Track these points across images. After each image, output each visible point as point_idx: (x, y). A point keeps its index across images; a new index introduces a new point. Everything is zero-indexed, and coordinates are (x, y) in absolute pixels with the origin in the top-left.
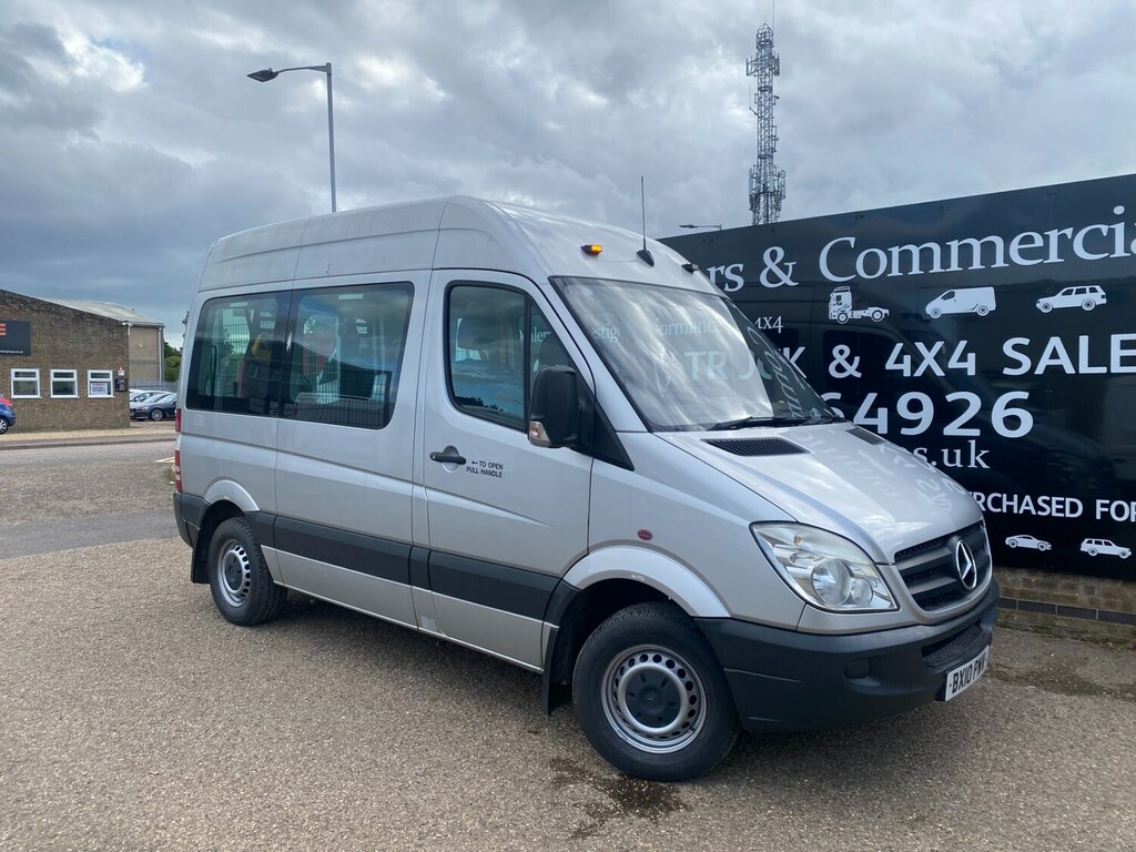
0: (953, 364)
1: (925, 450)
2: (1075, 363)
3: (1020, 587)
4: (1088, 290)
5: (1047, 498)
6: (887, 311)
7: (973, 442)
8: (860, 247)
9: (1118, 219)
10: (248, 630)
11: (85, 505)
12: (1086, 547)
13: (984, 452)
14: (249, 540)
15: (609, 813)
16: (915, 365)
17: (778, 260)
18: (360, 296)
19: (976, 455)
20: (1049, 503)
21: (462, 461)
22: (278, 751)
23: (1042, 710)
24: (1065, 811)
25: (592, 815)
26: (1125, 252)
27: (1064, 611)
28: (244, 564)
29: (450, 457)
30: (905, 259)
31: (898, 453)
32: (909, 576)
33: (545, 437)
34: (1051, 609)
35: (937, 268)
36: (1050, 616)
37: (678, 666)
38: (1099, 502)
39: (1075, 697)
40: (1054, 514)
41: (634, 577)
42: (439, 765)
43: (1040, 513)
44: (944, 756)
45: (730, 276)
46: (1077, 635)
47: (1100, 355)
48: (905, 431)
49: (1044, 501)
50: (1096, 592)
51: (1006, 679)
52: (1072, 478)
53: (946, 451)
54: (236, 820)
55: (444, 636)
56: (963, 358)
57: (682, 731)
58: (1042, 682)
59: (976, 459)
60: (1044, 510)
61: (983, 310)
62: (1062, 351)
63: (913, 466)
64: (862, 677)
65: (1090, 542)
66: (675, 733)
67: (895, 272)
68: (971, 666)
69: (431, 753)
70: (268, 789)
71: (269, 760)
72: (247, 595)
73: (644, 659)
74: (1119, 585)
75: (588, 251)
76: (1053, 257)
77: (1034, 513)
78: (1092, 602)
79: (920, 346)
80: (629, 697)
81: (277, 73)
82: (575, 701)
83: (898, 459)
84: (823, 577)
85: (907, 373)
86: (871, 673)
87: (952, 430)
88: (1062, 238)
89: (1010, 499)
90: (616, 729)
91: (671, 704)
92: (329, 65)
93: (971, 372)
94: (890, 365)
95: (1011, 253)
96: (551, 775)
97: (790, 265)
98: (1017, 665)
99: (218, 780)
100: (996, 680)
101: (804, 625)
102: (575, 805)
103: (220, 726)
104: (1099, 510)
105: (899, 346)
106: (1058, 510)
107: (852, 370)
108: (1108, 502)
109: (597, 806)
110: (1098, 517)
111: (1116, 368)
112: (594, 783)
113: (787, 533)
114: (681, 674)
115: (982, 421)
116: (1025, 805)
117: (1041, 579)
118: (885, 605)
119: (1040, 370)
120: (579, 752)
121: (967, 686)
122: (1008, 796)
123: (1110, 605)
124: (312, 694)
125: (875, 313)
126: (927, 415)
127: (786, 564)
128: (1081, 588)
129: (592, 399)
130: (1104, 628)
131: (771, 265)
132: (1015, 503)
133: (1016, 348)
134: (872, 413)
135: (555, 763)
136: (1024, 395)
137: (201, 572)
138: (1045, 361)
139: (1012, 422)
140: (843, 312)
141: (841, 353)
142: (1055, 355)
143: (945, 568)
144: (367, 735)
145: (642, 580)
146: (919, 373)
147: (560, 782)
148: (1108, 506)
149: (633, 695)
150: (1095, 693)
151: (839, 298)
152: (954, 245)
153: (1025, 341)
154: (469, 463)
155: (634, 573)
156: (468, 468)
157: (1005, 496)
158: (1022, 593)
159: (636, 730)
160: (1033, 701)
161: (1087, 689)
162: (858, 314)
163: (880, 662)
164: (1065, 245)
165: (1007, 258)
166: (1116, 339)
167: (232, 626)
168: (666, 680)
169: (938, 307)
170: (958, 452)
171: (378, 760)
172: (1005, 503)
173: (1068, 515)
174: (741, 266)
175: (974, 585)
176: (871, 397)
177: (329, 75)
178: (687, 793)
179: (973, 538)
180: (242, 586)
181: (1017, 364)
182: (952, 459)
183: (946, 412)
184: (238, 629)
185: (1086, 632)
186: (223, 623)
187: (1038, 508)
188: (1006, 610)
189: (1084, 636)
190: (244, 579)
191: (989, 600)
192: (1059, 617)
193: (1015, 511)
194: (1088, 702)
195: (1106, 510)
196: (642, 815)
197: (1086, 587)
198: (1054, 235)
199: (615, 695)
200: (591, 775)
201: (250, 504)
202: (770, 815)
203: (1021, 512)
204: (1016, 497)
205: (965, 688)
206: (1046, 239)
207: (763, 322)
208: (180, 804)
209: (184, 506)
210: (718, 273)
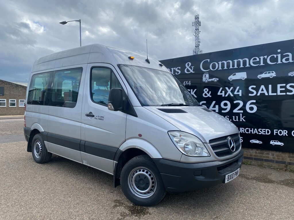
0: (236, 93)
1: (228, 116)
2: (268, 92)
3: (254, 154)
4: (271, 73)
5: (261, 129)
6: (218, 79)
7: (241, 114)
8: (211, 62)
9: (279, 53)
10: (41, 165)
11: (9, 133)
12: (271, 143)
13: (244, 117)
14: (41, 139)
15: (127, 215)
16: (225, 94)
17: (189, 66)
18: (70, 72)
19: (242, 118)
20: (261, 131)
21: (93, 116)
22: (37, 197)
23: (257, 187)
24: (259, 215)
25: (122, 216)
26: (281, 62)
27: (266, 160)
28: (40, 146)
29: (90, 115)
30: (223, 65)
31: (221, 117)
32: (214, 147)
33: (113, 108)
34: (262, 160)
35: (231, 67)
36: (262, 162)
37: (149, 173)
38: (275, 130)
39: (267, 184)
40: (263, 134)
41: (137, 147)
42: (82, 201)
43: (259, 133)
44: (227, 199)
45: (177, 70)
46: (270, 167)
47: (274, 90)
48: (223, 111)
49: (260, 130)
50: (275, 155)
51: (248, 179)
52: (270, 125)
53: (234, 117)
54: (18, 217)
55: (89, 165)
56: (238, 91)
57: (150, 192)
58: (258, 180)
59: (242, 119)
60: (260, 133)
61: (243, 78)
62: (264, 89)
63: (224, 120)
64: (199, 176)
65: (273, 141)
66: (148, 192)
67: (220, 68)
68: (233, 174)
69: (81, 198)
70: (30, 208)
71: (34, 200)
72: (41, 155)
73: (140, 171)
74: (281, 153)
75: (130, 58)
76: (262, 64)
77: (257, 133)
78: (274, 158)
79: (227, 88)
80: (135, 182)
81: (67, 22)
82: (121, 183)
83: (220, 118)
84: (188, 147)
85: (223, 96)
86: (202, 175)
87: (235, 111)
88: (264, 59)
89: (251, 130)
90: (132, 191)
91: (147, 184)
92: (80, 20)
93: (240, 95)
94: (219, 94)
95: (251, 62)
96: (113, 204)
97: (193, 67)
98: (252, 175)
99: (17, 205)
100: (245, 179)
101: (182, 160)
102: (118, 213)
103: (23, 190)
104: (275, 132)
105: (221, 88)
106: (264, 133)
107: (209, 95)
108: (277, 130)
109: (124, 213)
110: (275, 134)
111: (279, 93)
112: (125, 207)
113: (178, 134)
114: (150, 175)
115: (243, 108)
116: (248, 213)
117: (260, 152)
118: (206, 155)
119: (259, 94)
120: (123, 198)
121: (232, 179)
122: (243, 211)
123: (278, 159)
124: (53, 182)
125: (215, 80)
126: (229, 107)
127: (177, 143)
128: (270, 154)
129: (127, 98)
130: (277, 165)
131: (188, 67)
132: (252, 131)
133: (252, 88)
134: (214, 107)
135: (115, 201)
136: (255, 101)
137: (30, 149)
138: (260, 92)
139: (251, 109)
140: (206, 80)
141: (206, 90)
142: (262, 90)
143: (225, 145)
144: (64, 193)
145: (139, 148)
146: (226, 96)
147: (115, 206)
148: (277, 131)
149: (137, 181)
150: (272, 183)
151: (205, 76)
152: (236, 61)
153: (255, 87)
154: (95, 117)
155: (137, 146)
156: (95, 118)
157: (250, 129)
158: (255, 156)
159: (137, 191)
160: (254, 185)
161: (271, 182)
162: (210, 80)
163: (205, 171)
164: (265, 60)
165: (250, 64)
166: (279, 86)
167: (37, 163)
168: (146, 177)
169: (231, 78)
170: (237, 117)
171: (65, 200)
172: (250, 131)
173: (267, 134)
174: (180, 68)
175: (234, 150)
176: (214, 102)
177: (80, 23)
178: (151, 210)
179: (235, 138)
180: (40, 152)
181: (253, 93)
182: (235, 119)
183: (234, 106)
184: (38, 164)
185: (272, 166)
186: (35, 163)
187: (258, 132)
188: (250, 160)
189: (271, 167)
190: (40, 151)
191: (240, 155)
192: (264, 162)
193: (253, 133)
194: (270, 185)
195: (277, 132)
196: (136, 216)
197: (272, 154)
198: (262, 58)
199: (132, 181)
200: (125, 204)
201: (42, 130)
202: (173, 216)
203: (254, 133)
204: (253, 129)
205: (231, 180)
206: (260, 59)
207: (186, 83)
208: (4, 212)
209: (26, 131)
210: (174, 70)
